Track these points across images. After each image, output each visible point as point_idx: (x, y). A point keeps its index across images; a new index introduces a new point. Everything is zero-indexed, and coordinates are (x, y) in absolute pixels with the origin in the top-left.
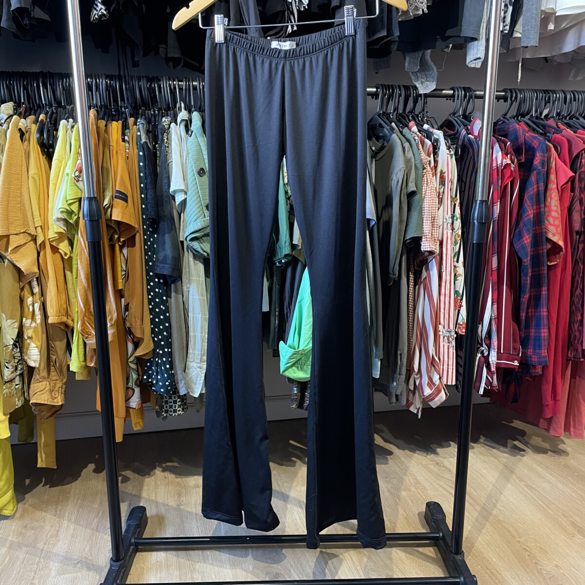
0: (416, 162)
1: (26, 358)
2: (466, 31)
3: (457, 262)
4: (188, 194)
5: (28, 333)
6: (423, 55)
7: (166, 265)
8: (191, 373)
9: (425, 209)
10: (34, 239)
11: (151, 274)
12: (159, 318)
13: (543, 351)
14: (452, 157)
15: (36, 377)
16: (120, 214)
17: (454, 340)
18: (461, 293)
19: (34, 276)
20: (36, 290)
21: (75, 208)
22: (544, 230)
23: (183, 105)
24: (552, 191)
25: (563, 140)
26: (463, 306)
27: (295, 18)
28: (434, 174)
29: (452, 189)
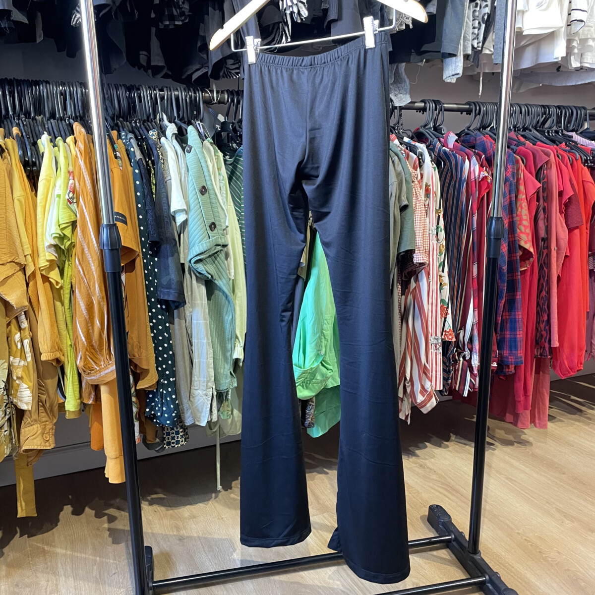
0: (406, 176)
1: (15, 400)
2: (447, 48)
3: (443, 271)
4: (191, 214)
5: (18, 373)
6: (397, 67)
7: (171, 291)
8: (196, 401)
9: (417, 222)
10: (24, 269)
11: (153, 300)
12: (163, 347)
13: (519, 352)
14: (435, 170)
15: (26, 420)
17: (441, 347)
18: (447, 301)
19: (22, 310)
20: (25, 324)
21: (68, 232)
22: (517, 238)
23: (165, 117)
24: (522, 202)
25: (528, 153)
26: (449, 314)
27: (288, 30)
28: (421, 188)
29: (436, 201)
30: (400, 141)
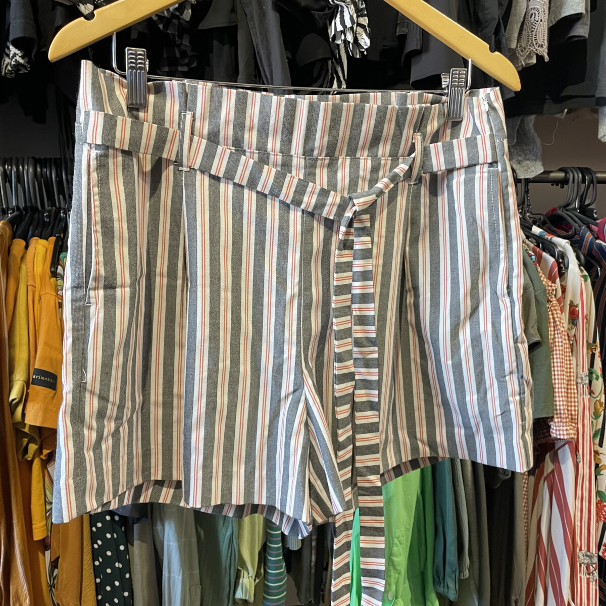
0: (537, 293)
3: (601, 445)
6: (522, 121)
9: (556, 369)
12: (113, 586)
14: (586, 282)
16: (40, 414)
17: (597, 571)
27: (343, 71)
28: (562, 310)
29: (588, 330)
30: (528, 234)
